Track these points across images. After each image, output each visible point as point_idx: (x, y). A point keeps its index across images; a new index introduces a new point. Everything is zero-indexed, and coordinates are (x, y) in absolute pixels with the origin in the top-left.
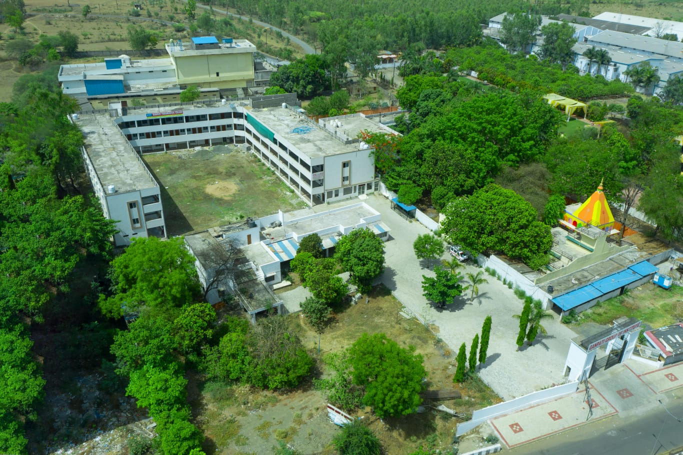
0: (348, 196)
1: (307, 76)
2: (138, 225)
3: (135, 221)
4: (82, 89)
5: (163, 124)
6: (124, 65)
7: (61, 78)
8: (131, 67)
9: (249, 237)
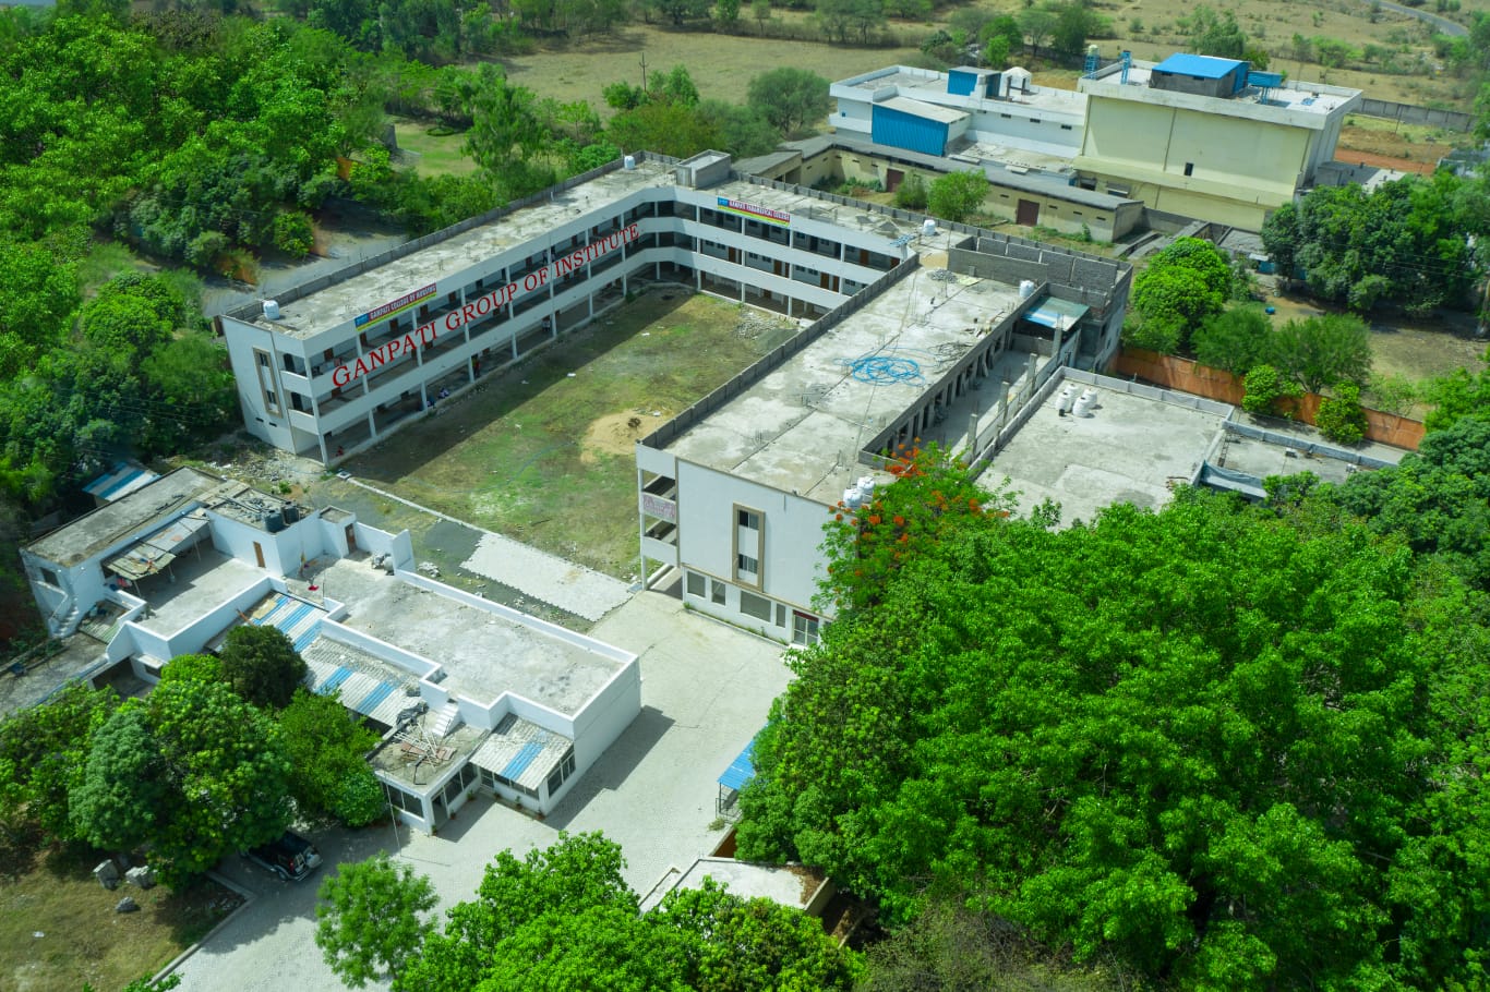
0: (753, 621)
2: (274, 408)
3: (271, 397)
4: (865, 125)
5: (748, 233)
6: (980, 89)
7: (836, 90)
8: (1008, 99)
9: (258, 547)
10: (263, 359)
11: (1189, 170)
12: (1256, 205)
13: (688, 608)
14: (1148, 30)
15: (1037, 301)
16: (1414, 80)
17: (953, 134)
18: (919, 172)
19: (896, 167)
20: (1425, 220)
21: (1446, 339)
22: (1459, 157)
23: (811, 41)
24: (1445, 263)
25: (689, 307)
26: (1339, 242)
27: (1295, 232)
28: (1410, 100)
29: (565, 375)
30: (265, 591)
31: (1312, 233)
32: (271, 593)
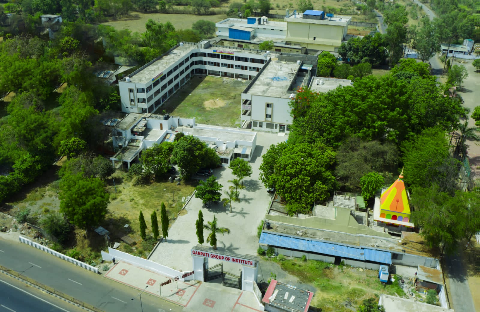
0: (270, 130)
1: (366, 49)
2: (133, 103)
3: (132, 101)
4: (227, 34)
5: (222, 58)
6: (257, 22)
7: (217, 25)
8: (264, 24)
9: (161, 125)
10: (131, 91)
11: (315, 39)
12: (332, 46)
13: (253, 130)
14: (281, 7)
15: (302, 64)
16: (354, 16)
17: (252, 34)
18: (247, 44)
19: (240, 44)
20: (375, 43)
21: (383, 70)
22: (373, 33)
23: (190, 14)
24: (380, 52)
25: (207, 79)
26: (356, 51)
27: (346, 49)
28: (355, 21)
29: (188, 95)
30: (166, 134)
31: (350, 49)
32: (167, 134)
